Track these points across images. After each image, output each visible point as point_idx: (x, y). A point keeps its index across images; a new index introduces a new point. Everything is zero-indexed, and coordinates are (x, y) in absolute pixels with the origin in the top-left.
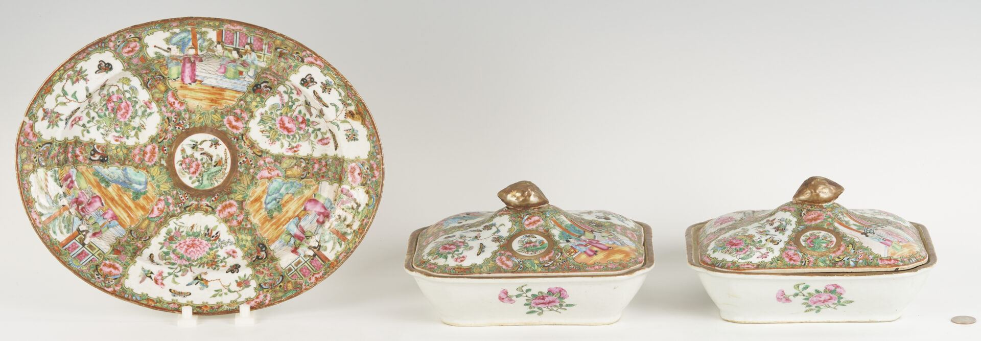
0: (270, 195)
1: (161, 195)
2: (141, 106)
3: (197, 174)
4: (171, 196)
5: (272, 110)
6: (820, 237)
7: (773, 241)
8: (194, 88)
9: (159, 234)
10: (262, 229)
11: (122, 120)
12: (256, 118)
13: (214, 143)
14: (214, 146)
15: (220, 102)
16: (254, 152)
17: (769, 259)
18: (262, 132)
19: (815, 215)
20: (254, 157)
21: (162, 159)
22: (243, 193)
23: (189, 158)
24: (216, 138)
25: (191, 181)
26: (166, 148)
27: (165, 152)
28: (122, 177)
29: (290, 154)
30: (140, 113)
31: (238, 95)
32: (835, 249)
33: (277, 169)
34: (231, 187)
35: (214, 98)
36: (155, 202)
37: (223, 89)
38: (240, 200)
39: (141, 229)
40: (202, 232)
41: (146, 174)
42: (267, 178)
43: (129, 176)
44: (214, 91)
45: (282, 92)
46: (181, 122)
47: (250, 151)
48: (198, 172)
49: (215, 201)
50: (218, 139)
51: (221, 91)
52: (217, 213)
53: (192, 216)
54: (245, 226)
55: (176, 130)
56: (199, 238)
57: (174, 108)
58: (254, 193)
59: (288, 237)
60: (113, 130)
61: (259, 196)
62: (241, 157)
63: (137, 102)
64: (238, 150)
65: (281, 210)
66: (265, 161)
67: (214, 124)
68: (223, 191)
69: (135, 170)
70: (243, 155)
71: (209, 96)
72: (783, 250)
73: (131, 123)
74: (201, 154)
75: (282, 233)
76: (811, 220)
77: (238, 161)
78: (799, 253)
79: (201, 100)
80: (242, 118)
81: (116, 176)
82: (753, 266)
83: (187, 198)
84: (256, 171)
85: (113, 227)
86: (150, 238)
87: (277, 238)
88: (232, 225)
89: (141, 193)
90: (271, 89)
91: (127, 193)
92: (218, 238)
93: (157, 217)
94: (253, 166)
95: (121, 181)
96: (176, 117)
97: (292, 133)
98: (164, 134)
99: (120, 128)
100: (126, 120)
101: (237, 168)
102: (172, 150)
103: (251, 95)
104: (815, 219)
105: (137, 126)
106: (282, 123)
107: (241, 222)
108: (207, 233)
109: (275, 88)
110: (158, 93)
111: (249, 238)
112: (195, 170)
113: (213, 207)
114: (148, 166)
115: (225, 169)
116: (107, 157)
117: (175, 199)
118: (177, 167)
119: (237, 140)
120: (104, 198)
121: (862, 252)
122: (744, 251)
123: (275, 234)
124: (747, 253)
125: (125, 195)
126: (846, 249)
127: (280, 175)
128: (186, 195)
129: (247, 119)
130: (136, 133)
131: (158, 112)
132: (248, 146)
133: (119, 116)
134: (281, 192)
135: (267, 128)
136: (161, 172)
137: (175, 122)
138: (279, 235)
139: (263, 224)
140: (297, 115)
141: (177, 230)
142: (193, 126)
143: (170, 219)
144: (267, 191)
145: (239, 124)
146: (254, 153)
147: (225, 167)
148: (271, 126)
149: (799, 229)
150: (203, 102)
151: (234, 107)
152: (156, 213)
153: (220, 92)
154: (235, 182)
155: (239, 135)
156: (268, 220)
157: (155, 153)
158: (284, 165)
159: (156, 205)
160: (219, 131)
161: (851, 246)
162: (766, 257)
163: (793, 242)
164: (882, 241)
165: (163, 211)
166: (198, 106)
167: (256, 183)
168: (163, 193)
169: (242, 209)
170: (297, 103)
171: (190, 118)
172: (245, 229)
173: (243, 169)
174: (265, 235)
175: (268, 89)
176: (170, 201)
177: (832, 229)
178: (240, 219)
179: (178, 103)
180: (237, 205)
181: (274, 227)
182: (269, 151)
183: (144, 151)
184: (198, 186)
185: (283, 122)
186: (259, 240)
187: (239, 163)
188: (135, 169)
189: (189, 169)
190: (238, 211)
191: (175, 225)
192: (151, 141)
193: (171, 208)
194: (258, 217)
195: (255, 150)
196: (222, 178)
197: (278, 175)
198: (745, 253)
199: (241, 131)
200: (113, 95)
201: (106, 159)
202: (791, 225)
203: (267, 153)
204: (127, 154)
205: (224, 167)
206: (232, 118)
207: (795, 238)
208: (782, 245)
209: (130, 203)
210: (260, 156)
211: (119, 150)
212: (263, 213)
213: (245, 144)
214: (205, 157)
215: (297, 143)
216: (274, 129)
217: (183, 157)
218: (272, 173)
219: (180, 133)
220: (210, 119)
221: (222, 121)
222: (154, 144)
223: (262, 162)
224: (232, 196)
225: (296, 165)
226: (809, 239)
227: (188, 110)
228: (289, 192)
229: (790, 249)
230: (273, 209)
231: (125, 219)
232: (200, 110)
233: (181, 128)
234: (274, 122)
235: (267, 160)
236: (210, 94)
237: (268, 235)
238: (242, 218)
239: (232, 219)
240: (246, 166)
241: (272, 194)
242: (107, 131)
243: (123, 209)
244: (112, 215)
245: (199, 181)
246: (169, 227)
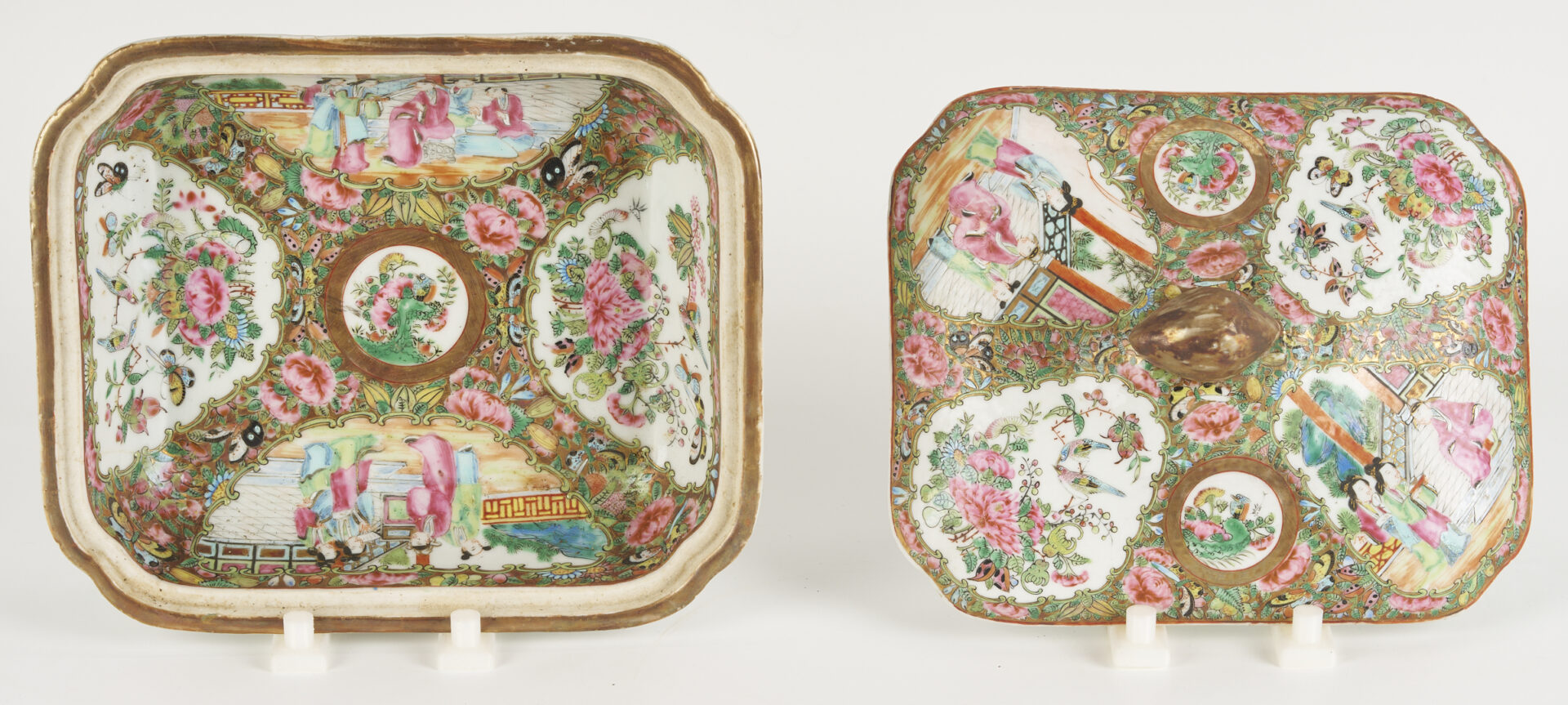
6: (1198, 189)
7: (1333, 172)
19: (1214, 263)
32: (1157, 138)
72: (1307, 138)
76: (1226, 251)
78: (1257, 127)
104: (1213, 254)
121: (1083, 122)
122: (1411, 140)
124: (1401, 134)
126: (1128, 136)
149: (1259, 226)
161: (1114, 147)
162: (1349, 119)
163: (1276, 168)
164: (1025, 161)
177: (1166, 227)
198: (1407, 135)
207: (1270, 186)
208: (1307, 157)
226: (1230, 179)
229: (1283, 139)
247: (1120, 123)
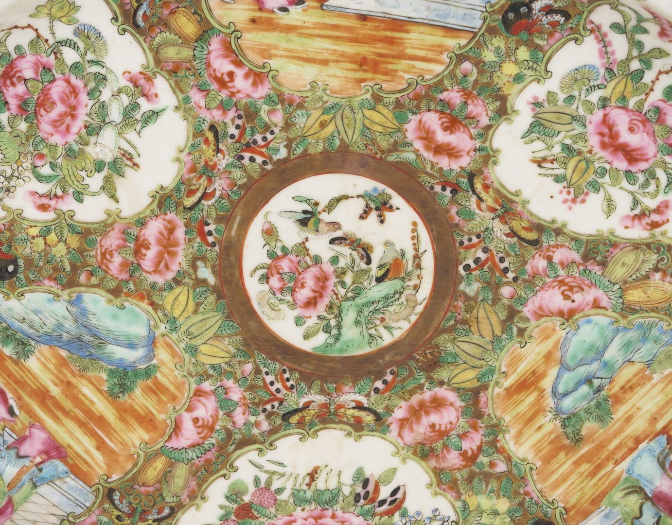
0: (569, 369)
1: (204, 376)
2: (120, 91)
3: (321, 308)
4: (237, 381)
5: (571, 87)
8: (299, 23)
9: (203, 498)
10: (544, 475)
11: (57, 139)
12: (515, 118)
13: (373, 205)
14: (374, 215)
15: (390, 67)
16: (511, 229)
18: (540, 163)
20: (512, 246)
21: (199, 263)
22: (478, 363)
23: (293, 257)
24: (381, 187)
25: (301, 330)
26: (212, 227)
27: (210, 239)
28: (69, 325)
29: (638, 233)
30: (115, 114)
31: (452, 43)
33: (592, 285)
34: (437, 346)
35: (370, 57)
36: (183, 400)
37: (399, 24)
38: (469, 385)
39: (144, 485)
40: (346, 490)
41: (147, 312)
42: (561, 314)
43: (93, 321)
44: (366, 29)
45: (606, 28)
46: (258, 137)
47: (499, 229)
48: (326, 301)
49: (385, 390)
50: (389, 191)
51: (394, 30)
52: (394, 429)
53: (310, 441)
54: (487, 469)
55: (243, 168)
56: (337, 507)
57: (233, 94)
58: (514, 363)
59: (634, 500)
60: (28, 174)
61: (534, 373)
62: (468, 248)
63: (105, 78)
64: (457, 225)
65: (609, 413)
66: (550, 259)
67: (374, 141)
68: (413, 358)
69: (110, 301)
70: (475, 240)
71: (351, 49)
73: (89, 149)
74: (332, 241)
75: (612, 485)
77: (458, 262)
79: (325, 62)
80: (469, 117)
81: (51, 323)
83: (289, 384)
84: (521, 292)
85: (50, 481)
86: (173, 512)
87: (596, 502)
88: (444, 465)
89: (137, 374)
90: (567, 16)
91: (91, 374)
92: (398, 507)
93: (193, 446)
94: (511, 275)
95: (65, 336)
96: (239, 122)
97: (643, 166)
98: (203, 181)
99: (53, 166)
100: (71, 138)
101: (456, 284)
102: (233, 233)
103: (498, 42)
105: (109, 158)
106: (606, 131)
107: (475, 456)
108: (363, 493)
109: (580, 14)
110: (174, 44)
111: (503, 505)
112: (311, 294)
113: (380, 410)
114: (153, 286)
115: (416, 288)
116: (15, 262)
117: (251, 388)
118: (254, 287)
119: (454, 192)
120: (14, 391)
123: (590, 488)
125: (85, 382)
127: (605, 302)
128: (287, 375)
129: (484, 121)
130: (108, 180)
131: (177, 108)
132: (492, 210)
133: (46, 127)
134: (607, 356)
135: (557, 149)
136: (198, 305)
137: (238, 141)
138: (603, 494)
139: (548, 459)
140: (661, 105)
141: (262, 485)
142: (299, 151)
143: (238, 452)
144: (558, 354)
145: (459, 139)
146: (513, 234)
147: (414, 281)
148: (568, 141)
150: (333, 69)
151: (441, 81)
152: (189, 433)
153: (389, 34)
154: (453, 329)
155: (459, 175)
156: (562, 447)
157: (176, 244)
158: (618, 272)
159: (189, 409)
160: (391, 163)
165: (211, 429)
166: (313, 84)
167: (521, 332)
168: (211, 372)
169: (479, 415)
170: (658, 64)
171: (288, 125)
172: (487, 477)
173: (476, 286)
174: (556, 495)
175: (558, 18)
176: (236, 394)
178: (468, 445)
179: (247, 76)
180: (459, 403)
181: (585, 467)
182: (565, 225)
183: (137, 239)
184: (327, 346)
185: (610, 128)
186: (534, 509)
187: (461, 268)
188: (110, 297)
189: (293, 291)
190: (462, 422)
191: (256, 471)
192: (160, 206)
193: (240, 417)
194: (532, 438)
195: (515, 224)
196: (407, 318)
197: (596, 304)
199: (465, 161)
200: (22, 56)
201: (11, 268)
203: (559, 232)
204: (81, 251)
205: (411, 283)
206: (432, 120)
209: (102, 406)
210: (535, 243)
211: (52, 237)
212: (549, 427)
213: (483, 206)
214: (345, 250)
215: (661, 198)
216: (580, 153)
217: (271, 255)
218: (578, 297)
219: (255, 176)
220: (359, 125)
221: (399, 130)
222: (171, 216)
223: (541, 263)
224: (443, 374)
225: (656, 269)
227: (279, 98)
228: (636, 357)
230: (582, 412)
231: (91, 456)
232: (321, 98)
233: (259, 159)
234: (579, 129)
235: (558, 256)
236: (355, 40)
237: (566, 493)
238: (478, 443)
239: (445, 446)
240: (488, 275)
241: (581, 364)
242: (8, 179)
243: (81, 424)
244: (44, 443)
245: (327, 329)
246: (234, 477)
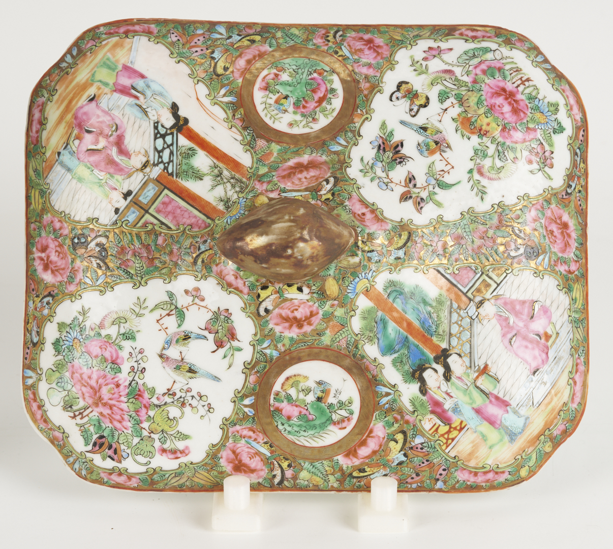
6: (291, 109)
7: (412, 95)
17: (424, 44)
19: (300, 176)
32: (258, 64)
72: (391, 64)
76: (312, 165)
78: (348, 54)
82: (461, 34)
104: (300, 168)
121: (194, 50)
122: (483, 67)
126: (233, 63)
149: (343, 142)
161: (220, 70)
162: (430, 48)
163: (362, 91)
164: (140, 84)
198: (480, 63)
202: (362, 159)
207: (355, 107)
208: (390, 80)
226: (320, 101)
229: (370, 66)
247: (227, 51)
